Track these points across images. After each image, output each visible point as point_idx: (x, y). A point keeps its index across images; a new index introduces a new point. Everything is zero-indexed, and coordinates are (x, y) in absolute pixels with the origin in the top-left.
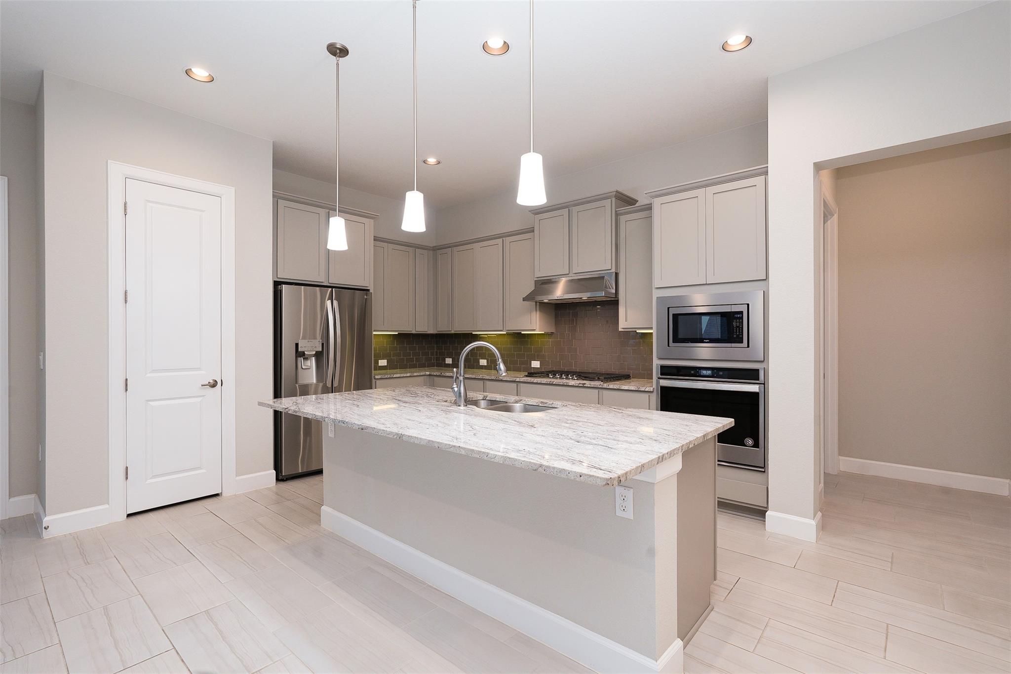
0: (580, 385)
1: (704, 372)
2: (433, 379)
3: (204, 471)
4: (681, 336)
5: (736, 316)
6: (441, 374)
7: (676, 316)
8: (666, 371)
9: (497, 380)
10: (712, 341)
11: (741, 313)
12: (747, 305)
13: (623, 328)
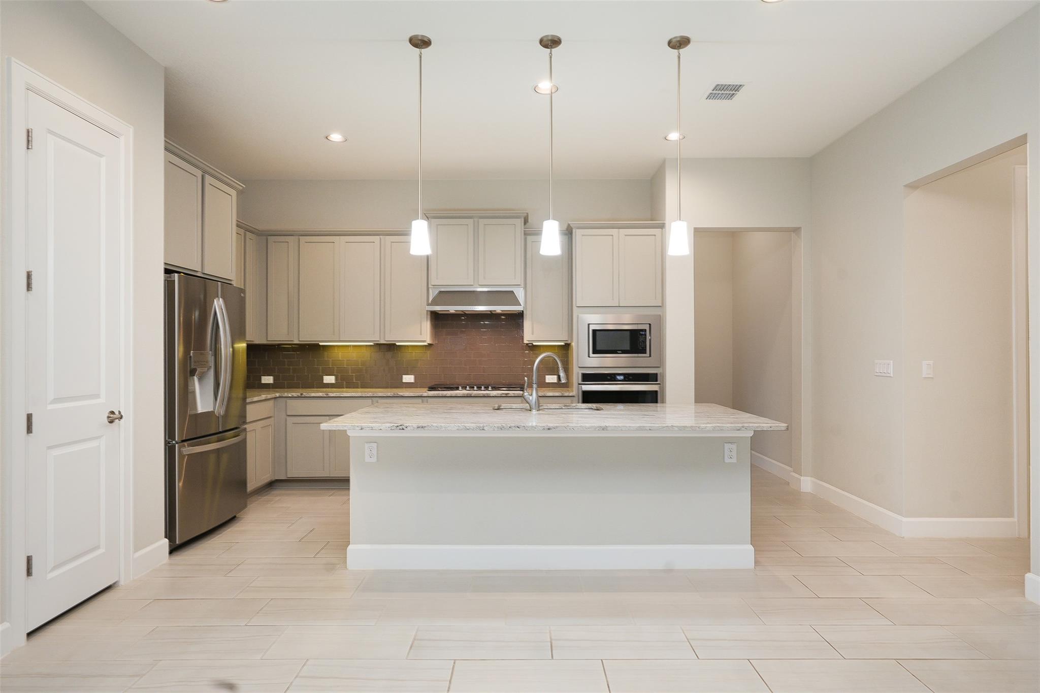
0: (503, 395)
1: (618, 377)
2: (286, 402)
3: (101, 551)
4: (598, 348)
5: (641, 333)
6: (302, 394)
7: (594, 331)
8: (587, 378)
9: (395, 397)
10: (624, 352)
11: (645, 330)
12: (648, 325)
13: (528, 341)
